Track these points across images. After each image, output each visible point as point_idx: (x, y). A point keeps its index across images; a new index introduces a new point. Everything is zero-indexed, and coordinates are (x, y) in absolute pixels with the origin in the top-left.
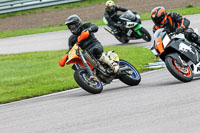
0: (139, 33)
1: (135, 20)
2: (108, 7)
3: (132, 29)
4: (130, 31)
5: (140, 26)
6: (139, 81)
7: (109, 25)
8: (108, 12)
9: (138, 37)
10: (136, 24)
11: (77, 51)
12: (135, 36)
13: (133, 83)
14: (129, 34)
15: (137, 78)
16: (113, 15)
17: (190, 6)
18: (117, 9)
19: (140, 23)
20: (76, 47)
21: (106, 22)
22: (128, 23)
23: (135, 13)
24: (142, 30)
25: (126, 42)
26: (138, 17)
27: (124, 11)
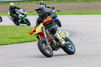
0: (25, 21)
1: (23, 14)
2: (11, 6)
3: (21, 18)
4: (20, 20)
5: (26, 18)
6: (74, 52)
7: (11, 15)
8: (11, 8)
9: (24, 23)
10: (24, 16)
11: (42, 28)
12: (22, 22)
13: (70, 53)
14: (20, 21)
15: (73, 51)
16: (13, 10)
17: (58, 11)
18: (15, 8)
19: (26, 16)
20: (41, 25)
21: (9, 13)
22: (20, 15)
23: (24, 11)
24: (26, 20)
25: (18, 24)
26: (25, 13)
27: (19, 9)
